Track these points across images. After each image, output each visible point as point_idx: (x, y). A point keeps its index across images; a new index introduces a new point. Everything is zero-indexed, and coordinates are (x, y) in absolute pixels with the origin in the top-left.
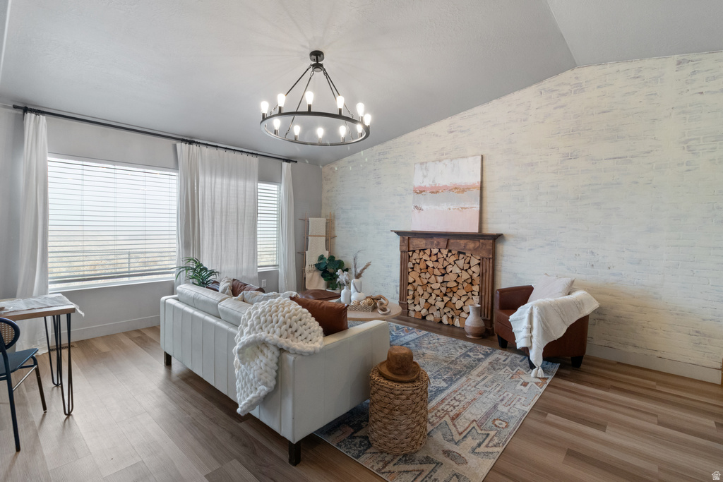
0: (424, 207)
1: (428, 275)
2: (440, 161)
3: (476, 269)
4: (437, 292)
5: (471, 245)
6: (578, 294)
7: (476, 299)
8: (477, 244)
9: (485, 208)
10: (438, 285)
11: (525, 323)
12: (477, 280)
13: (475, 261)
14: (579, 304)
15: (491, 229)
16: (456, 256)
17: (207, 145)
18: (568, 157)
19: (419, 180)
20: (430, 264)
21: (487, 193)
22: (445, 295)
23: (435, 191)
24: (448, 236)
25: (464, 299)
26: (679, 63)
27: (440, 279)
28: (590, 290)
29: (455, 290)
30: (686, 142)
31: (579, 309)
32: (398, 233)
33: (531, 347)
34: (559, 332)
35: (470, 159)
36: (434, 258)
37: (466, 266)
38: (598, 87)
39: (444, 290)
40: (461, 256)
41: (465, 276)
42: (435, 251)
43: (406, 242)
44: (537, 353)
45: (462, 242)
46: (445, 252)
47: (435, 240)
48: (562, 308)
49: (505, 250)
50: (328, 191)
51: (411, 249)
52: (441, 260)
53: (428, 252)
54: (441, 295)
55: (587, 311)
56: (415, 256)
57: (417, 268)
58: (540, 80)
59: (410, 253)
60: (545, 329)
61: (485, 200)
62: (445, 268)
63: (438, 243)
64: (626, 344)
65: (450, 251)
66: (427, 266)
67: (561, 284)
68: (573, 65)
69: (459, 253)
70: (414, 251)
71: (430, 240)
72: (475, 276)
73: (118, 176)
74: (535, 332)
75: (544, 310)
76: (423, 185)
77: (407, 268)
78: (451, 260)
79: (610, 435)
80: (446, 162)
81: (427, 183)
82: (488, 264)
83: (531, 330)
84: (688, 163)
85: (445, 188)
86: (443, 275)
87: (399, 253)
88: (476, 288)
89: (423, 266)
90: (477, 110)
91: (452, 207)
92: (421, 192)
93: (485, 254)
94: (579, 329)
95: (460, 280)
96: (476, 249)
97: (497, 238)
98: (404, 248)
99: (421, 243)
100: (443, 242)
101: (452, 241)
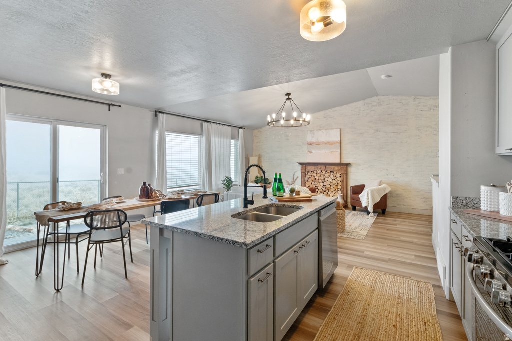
0: (313, 151)
1: (316, 183)
2: (320, 130)
3: (340, 179)
4: (321, 190)
5: (337, 168)
6: (383, 186)
7: (340, 192)
8: (340, 168)
9: (342, 152)
10: (321, 187)
11: (366, 197)
12: (340, 184)
13: (338, 175)
14: (384, 189)
15: (345, 161)
16: (330, 173)
17: (213, 122)
18: (377, 131)
19: (310, 139)
20: (317, 178)
21: (342, 145)
22: (325, 191)
23: (318, 144)
24: (326, 164)
25: (334, 192)
26: (415, 99)
27: (322, 184)
28: (388, 184)
29: (329, 189)
30: (418, 128)
31: (384, 191)
32: (300, 164)
33: (368, 206)
34: (378, 200)
35: (335, 130)
36: (319, 175)
37: (335, 178)
38: (387, 104)
39: (324, 189)
40: (332, 173)
41: (334, 182)
42: (319, 171)
43: (304, 168)
44: (371, 208)
45: (333, 167)
46: (324, 172)
47: (319, 167)
48: (379, 191)
49: (351, 170)
50: (257, 143)
51: (307, 171)
52: (322, 176)
53: (316, 172)
54: (323, 191)
55: (387, 191)
56: (309, 174)
57: (310, 180)
58: (364, 99)
59: (307, 173)
60: (373, 199)
61: (342, 148)
62: (324, 179)
63: (321, 168)
64: (401, 205)
65: (327, 171)
66: (316, 179)
67: (377, 182)
68: (377, 95)
69: (331, 172)
70: (308, 172)
71: (317, 166)
72: (339, 182)
73: (173, 138)
74: (370, 200)
75: (372, 191)
76: (312, 141)
77: (305, 180)
78: (328, 175)
79: (398, 226)
80: (323, 131)
81: (314, 140)
82: (344, 176)
83: (368, 199)
84: (419, 136)
85: (324, 143)
86: (323, 182)
87: (301, 173)
88: (340, 187)
89: (313, 178)
90: (337, 108)
91: (327, 151)
92: (311, 144)
93: (343, 172)
94: (385, 198)
95: (332, 184)
96: (339, 170)
97: (348, 165)
98: (303, 171)
99: (312, 168)
100: (323, 167)
101: (327, 167)
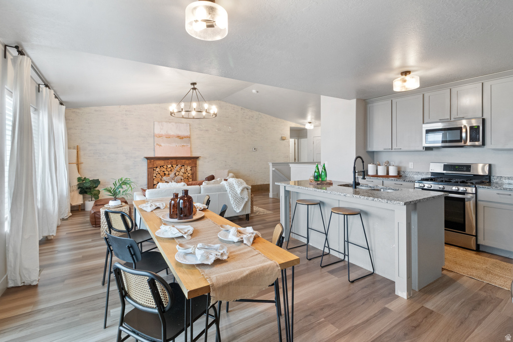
0: (162, 144)
2: (170, 122)
3: (190, 172)
5: (187, 162)
8: (190, 161)
12: (190, 177)
13: (189, 169)
15: (194, 155)
16: (180, 167)
19: (158, 131)
20: (167, 173)
23: (168, 137)
32: (146, 158)
35: (185, 124)
36: (169, 170)
42: (169, 166)
43: (152, 163)
45: (184, 161)
46: (175, 166)
47: (170, 161)
52: (173, 170)
53: (165, 167)
56: (158, 169)
59: (155, 169)
63: (172, 162)
65: (177, 165)
66: (165, 174)
69: (182, 166)
70: (156, 167)
71: (167, 161)
72: (189, 175)
76: (161, 133)
77: (153, 177)
78: (179, 169)
81: (163, 132)
82: (194, 169)
85: (174, 136)
87: (147, 169)
89: (162, 174)
91: (178, 145)
92: (160, 137)
93: (193, 165)
95: (182, 178)
96: (189, 164)
97: (196, 158)
98: (151, 166)
99: (161, 163)
100: (174, 161)
101: (178, 161)
